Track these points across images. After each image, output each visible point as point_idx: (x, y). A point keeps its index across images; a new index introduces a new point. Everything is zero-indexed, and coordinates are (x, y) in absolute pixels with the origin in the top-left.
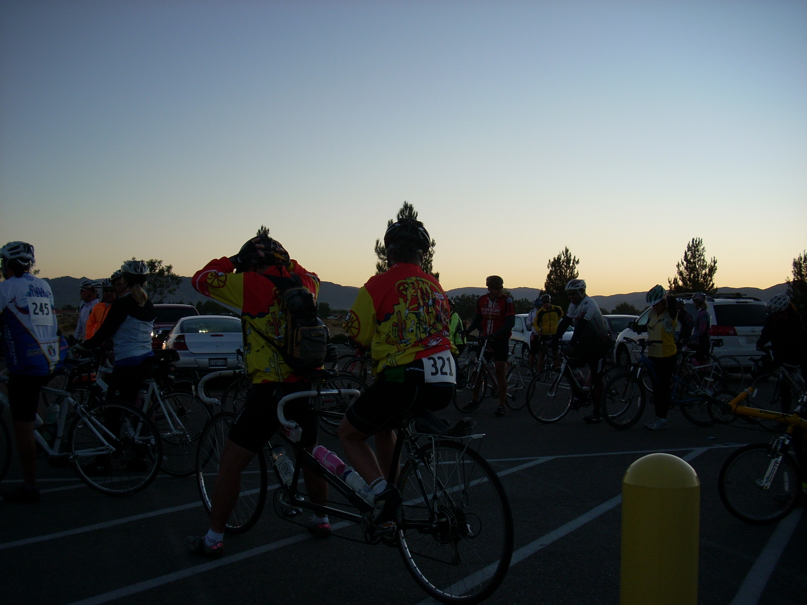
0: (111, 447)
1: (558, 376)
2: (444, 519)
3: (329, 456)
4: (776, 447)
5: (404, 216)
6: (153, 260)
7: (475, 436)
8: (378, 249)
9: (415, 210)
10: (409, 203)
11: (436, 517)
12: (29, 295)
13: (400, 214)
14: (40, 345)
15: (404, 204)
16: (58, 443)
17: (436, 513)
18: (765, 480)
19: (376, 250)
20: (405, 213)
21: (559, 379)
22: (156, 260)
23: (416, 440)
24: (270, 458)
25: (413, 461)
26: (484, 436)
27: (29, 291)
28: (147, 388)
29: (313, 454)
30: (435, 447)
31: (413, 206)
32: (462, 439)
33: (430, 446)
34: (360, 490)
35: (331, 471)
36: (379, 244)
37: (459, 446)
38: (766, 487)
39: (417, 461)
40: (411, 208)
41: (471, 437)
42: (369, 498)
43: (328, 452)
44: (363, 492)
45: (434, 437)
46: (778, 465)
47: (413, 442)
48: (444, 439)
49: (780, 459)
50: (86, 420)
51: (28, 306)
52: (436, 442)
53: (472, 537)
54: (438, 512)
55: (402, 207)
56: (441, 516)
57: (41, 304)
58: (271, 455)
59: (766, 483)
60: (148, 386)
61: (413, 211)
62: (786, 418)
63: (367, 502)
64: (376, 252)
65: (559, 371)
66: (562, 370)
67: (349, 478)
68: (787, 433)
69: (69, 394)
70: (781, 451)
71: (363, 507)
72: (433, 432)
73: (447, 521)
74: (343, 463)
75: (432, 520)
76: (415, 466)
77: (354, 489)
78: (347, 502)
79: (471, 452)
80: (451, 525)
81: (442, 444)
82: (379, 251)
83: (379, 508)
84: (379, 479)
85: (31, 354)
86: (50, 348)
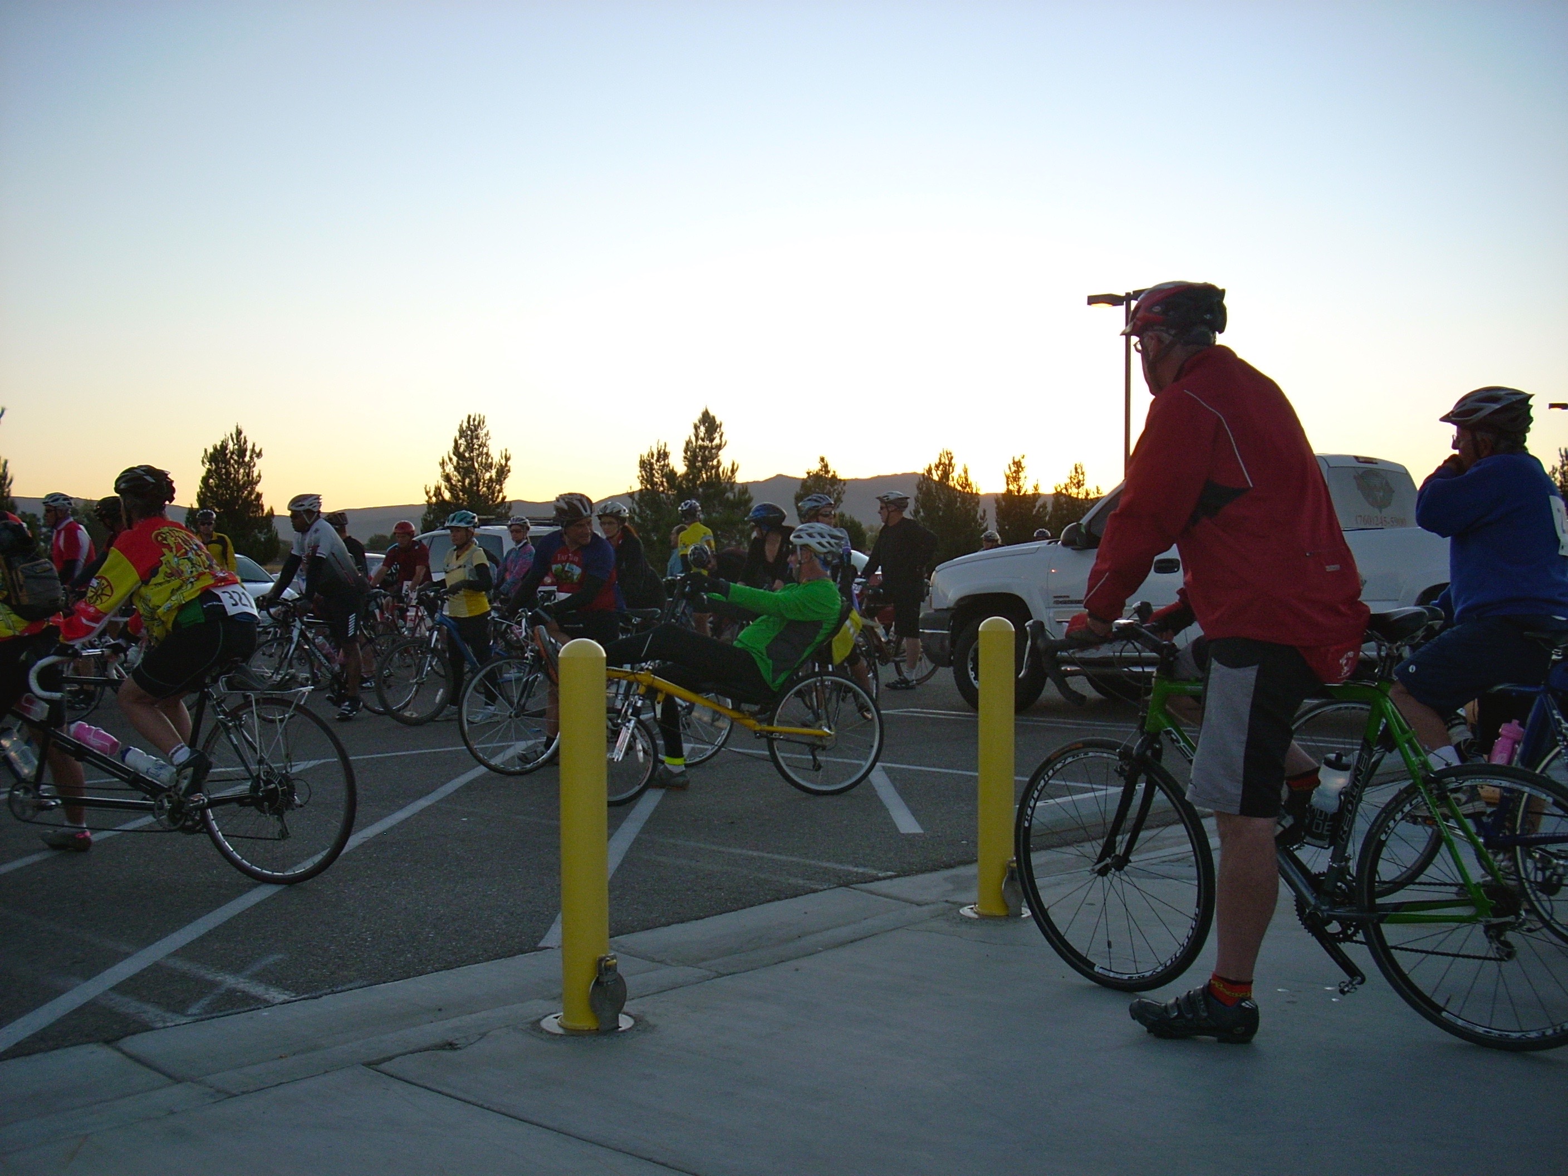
1: (290, 649)
2: (273, 786)
3: (97, 734)
4: (626, 712)
11: (262, 784)
17: (262, 780)
18: (616, 751)
21: (291, 652)
23: (223, 701)
25: (225, 725)
26: (312, 689)
29: (72, 733)
30: (257, 704)
32: (282, 694)
33: (249, 704)
34: (148, 769)
35: (101, 751)
37: (286, 703)
38: (618, 760)
39: (230, 724)
41: (300, 691)
42: (165, 776)
43: (93, 729)
44: (153, 771)
45: (254, 694)
46: (630, 731)
47: (219, 705)
48: (268, 696)
49: (632, 724)
52: (257, 701)
53: (301, 806)
54: (264, 778)
56: (268, 782)
59: (618, 754)
63: (158, 783)
66: (295, 639)
67: (130, 757)
70: (632, 715)
71: (154, 790)
72: (253, 689)
73: (276, 787)
74: (116, 740)
75: (255, 788)
76: (227, 730)
77: (137, 769)
78: (126, 786)
79: (299, 708)
80: (280, 789)
81: (266, 701)
83: (185, 778)
84: (179, 746)
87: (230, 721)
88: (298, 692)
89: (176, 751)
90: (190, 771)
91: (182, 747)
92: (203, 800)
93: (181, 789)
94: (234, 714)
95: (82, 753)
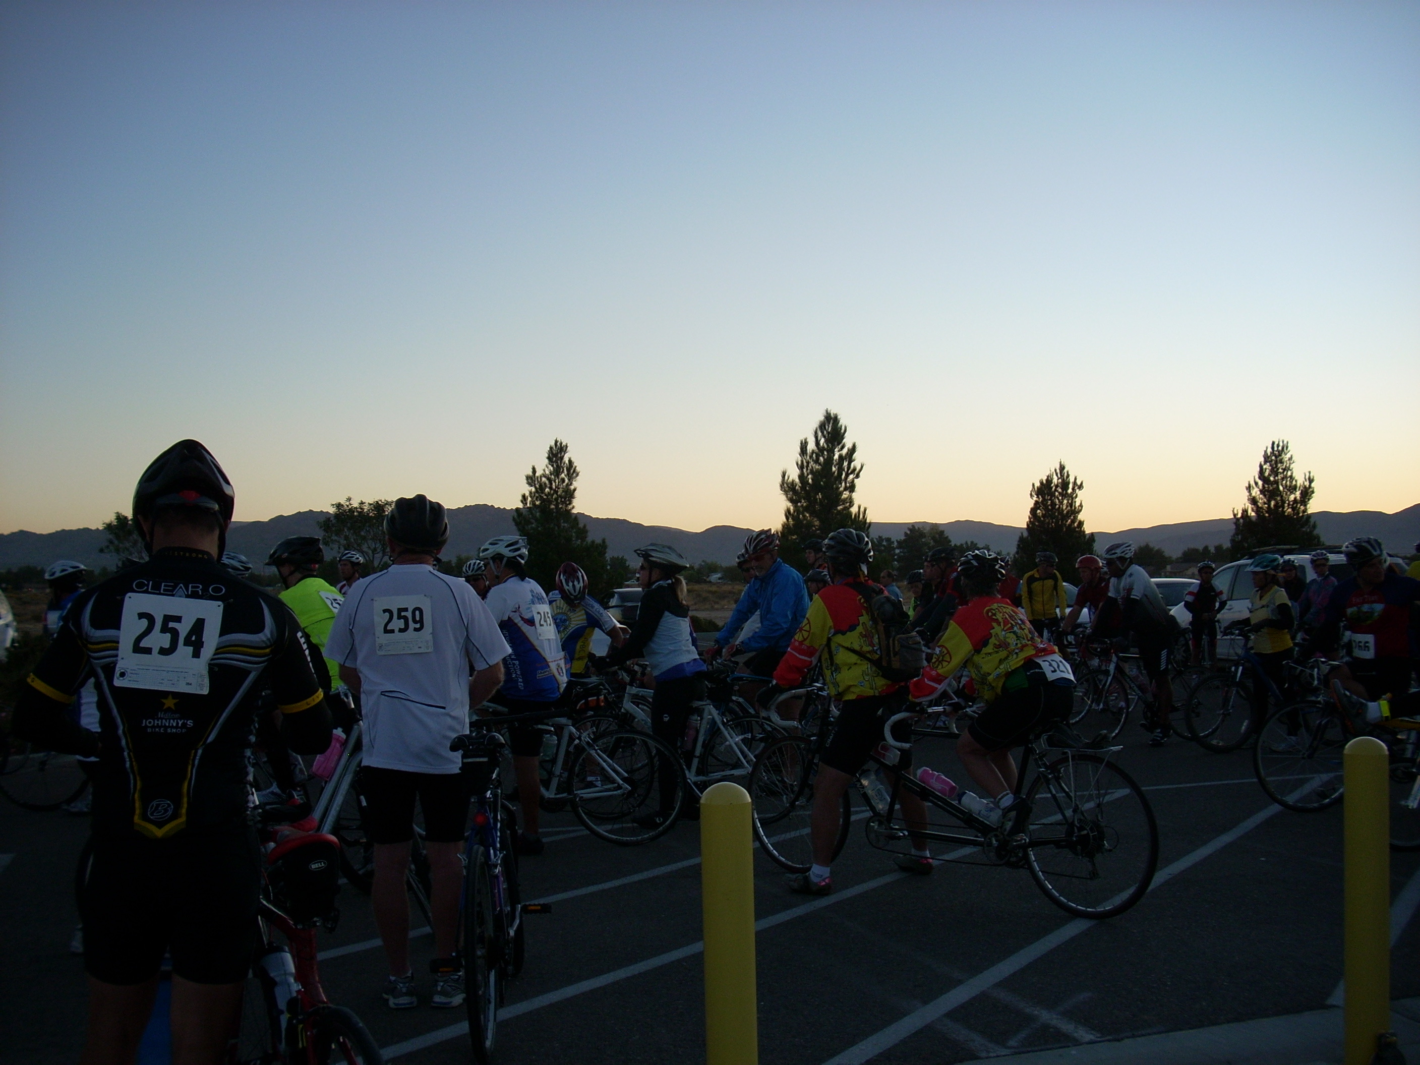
0: (625, 785)
1: (1107, 681)
2: (1085, 832)
3: (938, 778)
5: (825, 432)
7: (1113, 749)
8: (785, 485)
9: (843, 422)
10: (833, 412)
11: (1076, 830)
13: (818, 429)
14: (549, 664)
15: (825, 414)
16: (555, 783)
17: (1077, 826)
19: (782, 486)
20: (827, 427)
21: (1107, 684)
23: (1044, 756)
24: (856, 785)
25: (1045, 777)
26: (1121, 748)
27: (531, 597)
29: (918, 776)
30: (1073, 760)
31: (839, 417)
32: (1096, 752)
33: (1066, 760)
34: (980, 811)
35: (941, 793)
36: (786, 478)
37: (1097, 760)
39: (1050, 776)
40: (836, 420)
41: (1111, 750)
42: (994, 818)
43: (935, 774)
44: (984, 812)
45: (1070, 751)
47: (1041, 758)
48: (1083, 753)
50: (593, 752)
51: (533, 617)
52: (1073, 757)
53: (1110, 850)
54: (1078, 825)
55: (822, 418)
56: (1081, 829)
57: (544, 613)
58: (859, 781)
61: (838, 423)
63: (988, 823)
64: (781, 490)
66: (1112, 672)
67: (965, 799)
69: (570, 722)
71: (985, 829)
72: (1069, 747)
73: (1088, 833)
74: (954, 785)
75: (1070, 833)
76: (1048, 781)
77: (971, 810)
78: (963, 825)
79: (1109, 765)
80: (1091, 835)
81: (1080, 758)
82: (787, 489)
83: (1010, 820)
84: (1005, 793)
85: (540, 675)
86: (558, 665)
87: (1050, 774)
88: (1109, 751)
89: (1002, 797)
90: (1013, 814)
91: (1007, 794)
92: (1025, 840)
93: (1005, 830)
94: (1053, 768)
95: (925, 793)
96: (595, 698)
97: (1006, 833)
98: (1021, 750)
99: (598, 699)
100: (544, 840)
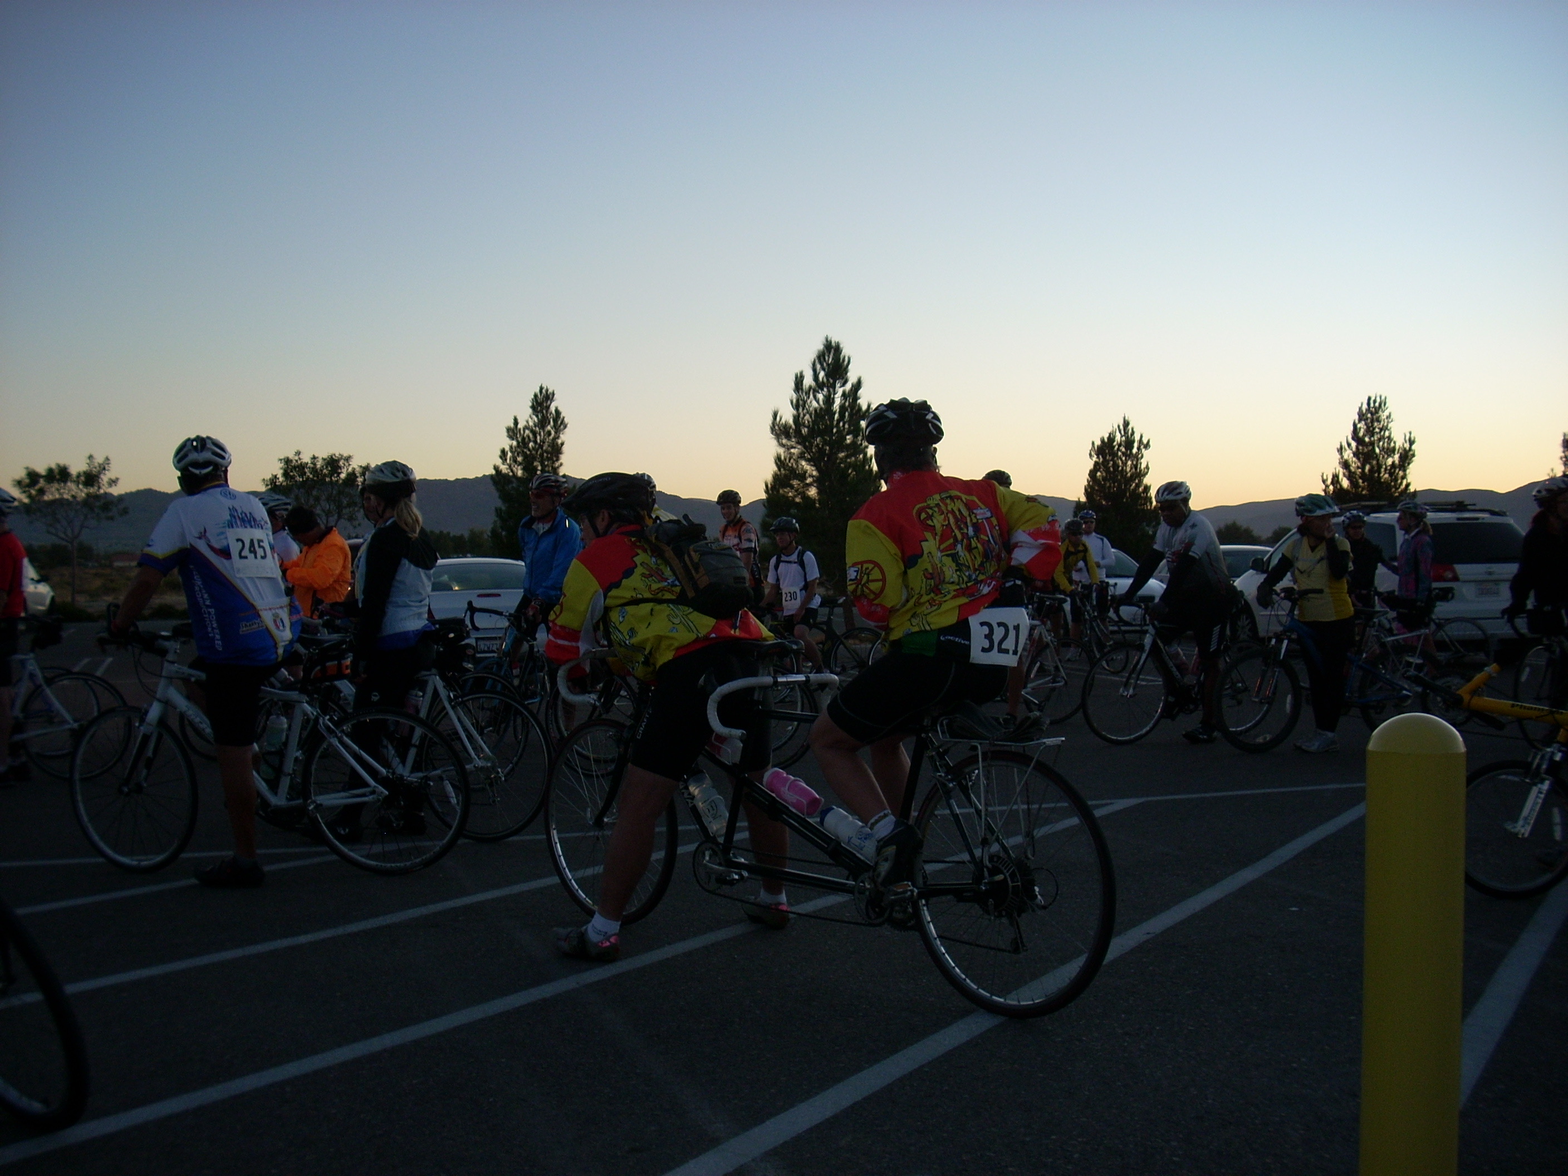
0: (381, 789)
1: (1140, 658)
2: (1000, 877)
3: (793, 786)
4: (1539, 766)
5: (825, 364)
6: (335, 455)
7: (1049, 741)
8: (777, 428)
9: (846, 352)
10: (834, 339)
11: (986, 873)
12: (231, 525)
13: (817, 361)
14: (261, 613)
15: (825, 342)
16: (285, 783)
17: (987, 867)
18: (1521, 822)
19: (773, 429)
20: (827, 358)
21: (1142, 662)
22: (340, 455)
23: (946, 752)
24: (683, 793)
25: (944, 785)
26: (1062, 741)
27: (229, 518)
28: (422, 686)
29: (764, 783)
30: (984, 760)
31: (841, 346)
32: (1024, 747)
33: (974, 760)
34: (850, 839)
35: (795, 809)
36: (778, 419)
37: (1023, 759)
38: (1523, 834)
39: (951, 785)
40: (838, 349)
41: (1044, 743)
42: (867, 851)
43: (790, 779)
44: (856, 841)
45: (980, 744)
46: (1542, 796)
47: (941, 755)
48: (998, 748)
49: (1546, 786)
50: (335, 742)
51: (228, 545)
52: (984, 754)
53: (1044, 908)
54: (991, 867)
55: (821, 347)
56: (994, 871)
57: (252, 541)
59: (1523, 828)
60: (426, 682)
61: (841, 353)
62: (1557, 716)
63: (862, 858)
64: (772, 433)
65: (1141, 648)
66: (1147, 648)
67: (830, 819)
68: (1558, 742)
69: (305, 698)
70: (1547, 772)
71: (855, 867)
72: (979, 737)
73: (1005, 879)
74: (817, 796)
75: (978, 879)
76: (948, 793)
77: (838, 837)
78: (828, 860)
79: (1043, 769)
80: (1010, 884)
81: (994, 756)
82: (778, 432)
83: (886, 860)
85: (244, 629)
86: (276, 616)
87: (951, 781)
88: (1040, 744)
90: (891, 850)
91: (886, 816)
94: (959, 772)
95: (775, 809)
96: (336, 662)
97: (880, 880)
98: (912, 740)
99: (340, 665)
100: (267, 868)
